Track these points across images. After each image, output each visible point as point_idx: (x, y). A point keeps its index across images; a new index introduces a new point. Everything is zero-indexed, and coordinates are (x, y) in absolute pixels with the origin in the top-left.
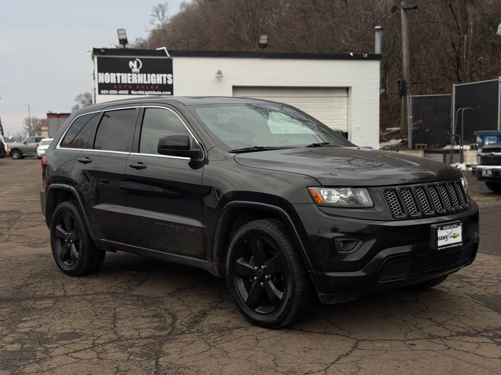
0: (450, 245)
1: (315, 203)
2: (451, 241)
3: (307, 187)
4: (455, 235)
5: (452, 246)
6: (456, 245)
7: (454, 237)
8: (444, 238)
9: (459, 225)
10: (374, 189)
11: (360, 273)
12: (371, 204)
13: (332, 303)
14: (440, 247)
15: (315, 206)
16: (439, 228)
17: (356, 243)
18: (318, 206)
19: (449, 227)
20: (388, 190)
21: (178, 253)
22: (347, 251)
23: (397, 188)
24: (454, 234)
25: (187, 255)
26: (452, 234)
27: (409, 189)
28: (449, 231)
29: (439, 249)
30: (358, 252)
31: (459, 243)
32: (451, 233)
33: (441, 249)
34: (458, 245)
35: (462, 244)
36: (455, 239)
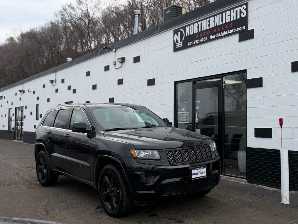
1: (132, 157)
2: (200, 175)
3: (129, 149)
5: (201, 178)
7: (202, 173)
8: (196, 174)
9: (204, 168)
10: (160, 150)
11: (152, 192)
12: (159, 158)
13: (142, 206)
14: (193, 178)
15: (132, 159)
16: (193, 169)
17: (151, 177)
18: (134, 158)
19: (199, 168)
20: (168, 151)
21: (82, 178)
22: (147, 180)
23: (173, 150)
25: (85, 179)
26: (201, 172)
27: (179, 150)
28: (199, 170)
29: (193, 179)
30: (152, 181)
31: (205, 176)
33: (194, 179)
34: (204, 177)
35: (206, 177)
36: (203, 174)
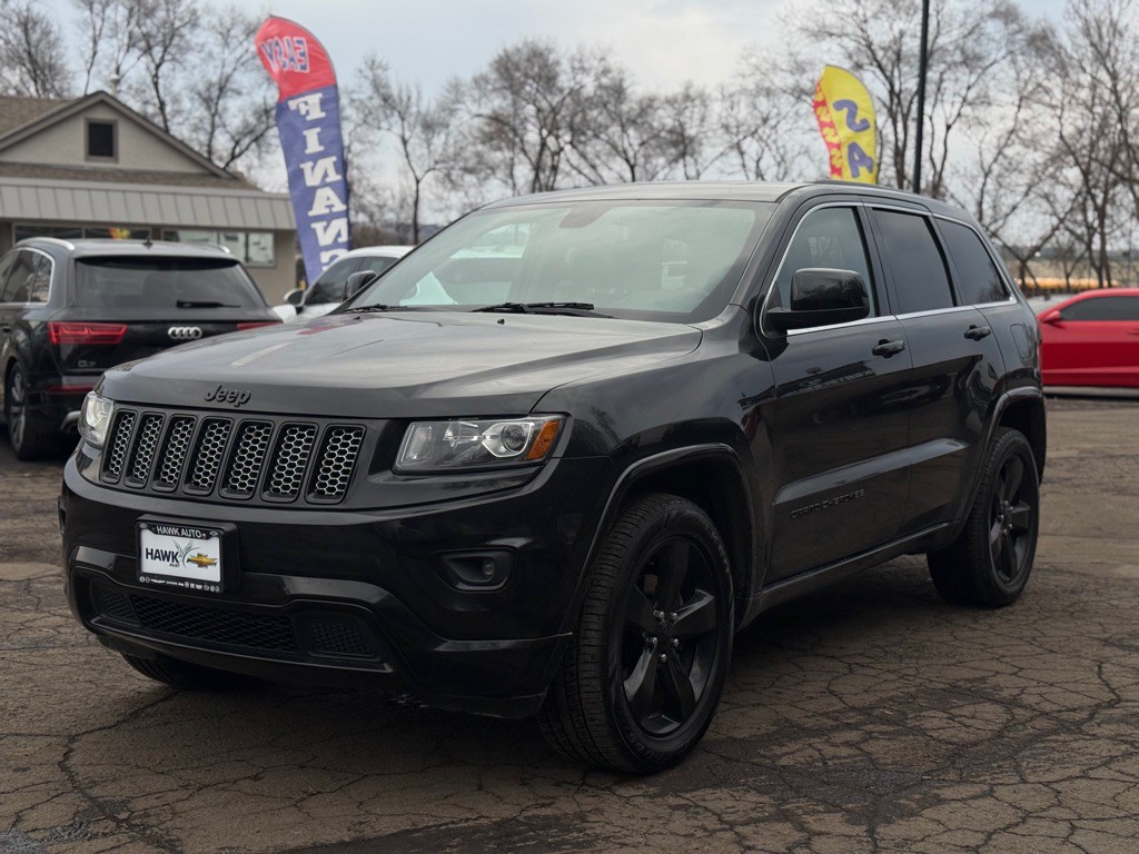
0: (183, 580)
2: (188, 571)
4: (204, 560)
5: (187, 584)
6: (199, 587)
7: (201, 564)
8: (165, 556)
9: (213, 536)
14: (146, 575)
19: (175, 530)
23: (140, 411)
24: (199, 555)
26: (194, 554)
28: (183, 542)
29: (142, 579)
31: (210, 583)
32: (189, 549)
33: (148, 580)
34: (207, 588)
35: (218, 590)
36: (204, 569)
